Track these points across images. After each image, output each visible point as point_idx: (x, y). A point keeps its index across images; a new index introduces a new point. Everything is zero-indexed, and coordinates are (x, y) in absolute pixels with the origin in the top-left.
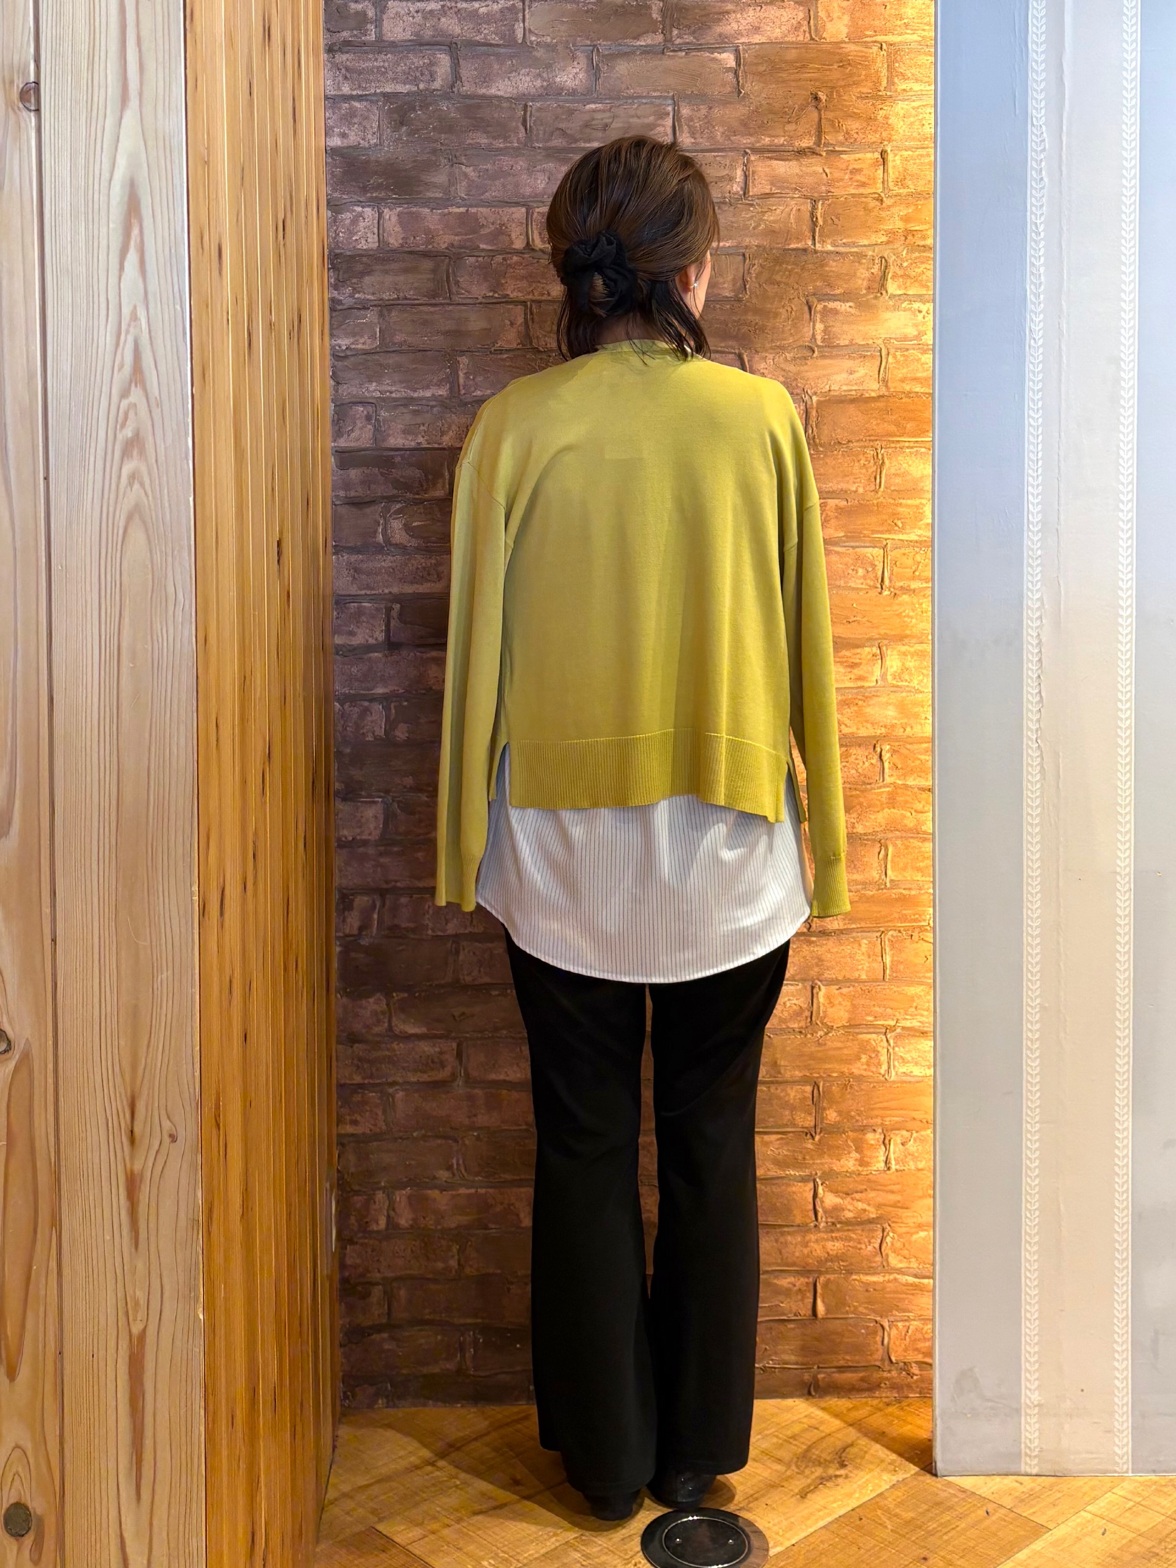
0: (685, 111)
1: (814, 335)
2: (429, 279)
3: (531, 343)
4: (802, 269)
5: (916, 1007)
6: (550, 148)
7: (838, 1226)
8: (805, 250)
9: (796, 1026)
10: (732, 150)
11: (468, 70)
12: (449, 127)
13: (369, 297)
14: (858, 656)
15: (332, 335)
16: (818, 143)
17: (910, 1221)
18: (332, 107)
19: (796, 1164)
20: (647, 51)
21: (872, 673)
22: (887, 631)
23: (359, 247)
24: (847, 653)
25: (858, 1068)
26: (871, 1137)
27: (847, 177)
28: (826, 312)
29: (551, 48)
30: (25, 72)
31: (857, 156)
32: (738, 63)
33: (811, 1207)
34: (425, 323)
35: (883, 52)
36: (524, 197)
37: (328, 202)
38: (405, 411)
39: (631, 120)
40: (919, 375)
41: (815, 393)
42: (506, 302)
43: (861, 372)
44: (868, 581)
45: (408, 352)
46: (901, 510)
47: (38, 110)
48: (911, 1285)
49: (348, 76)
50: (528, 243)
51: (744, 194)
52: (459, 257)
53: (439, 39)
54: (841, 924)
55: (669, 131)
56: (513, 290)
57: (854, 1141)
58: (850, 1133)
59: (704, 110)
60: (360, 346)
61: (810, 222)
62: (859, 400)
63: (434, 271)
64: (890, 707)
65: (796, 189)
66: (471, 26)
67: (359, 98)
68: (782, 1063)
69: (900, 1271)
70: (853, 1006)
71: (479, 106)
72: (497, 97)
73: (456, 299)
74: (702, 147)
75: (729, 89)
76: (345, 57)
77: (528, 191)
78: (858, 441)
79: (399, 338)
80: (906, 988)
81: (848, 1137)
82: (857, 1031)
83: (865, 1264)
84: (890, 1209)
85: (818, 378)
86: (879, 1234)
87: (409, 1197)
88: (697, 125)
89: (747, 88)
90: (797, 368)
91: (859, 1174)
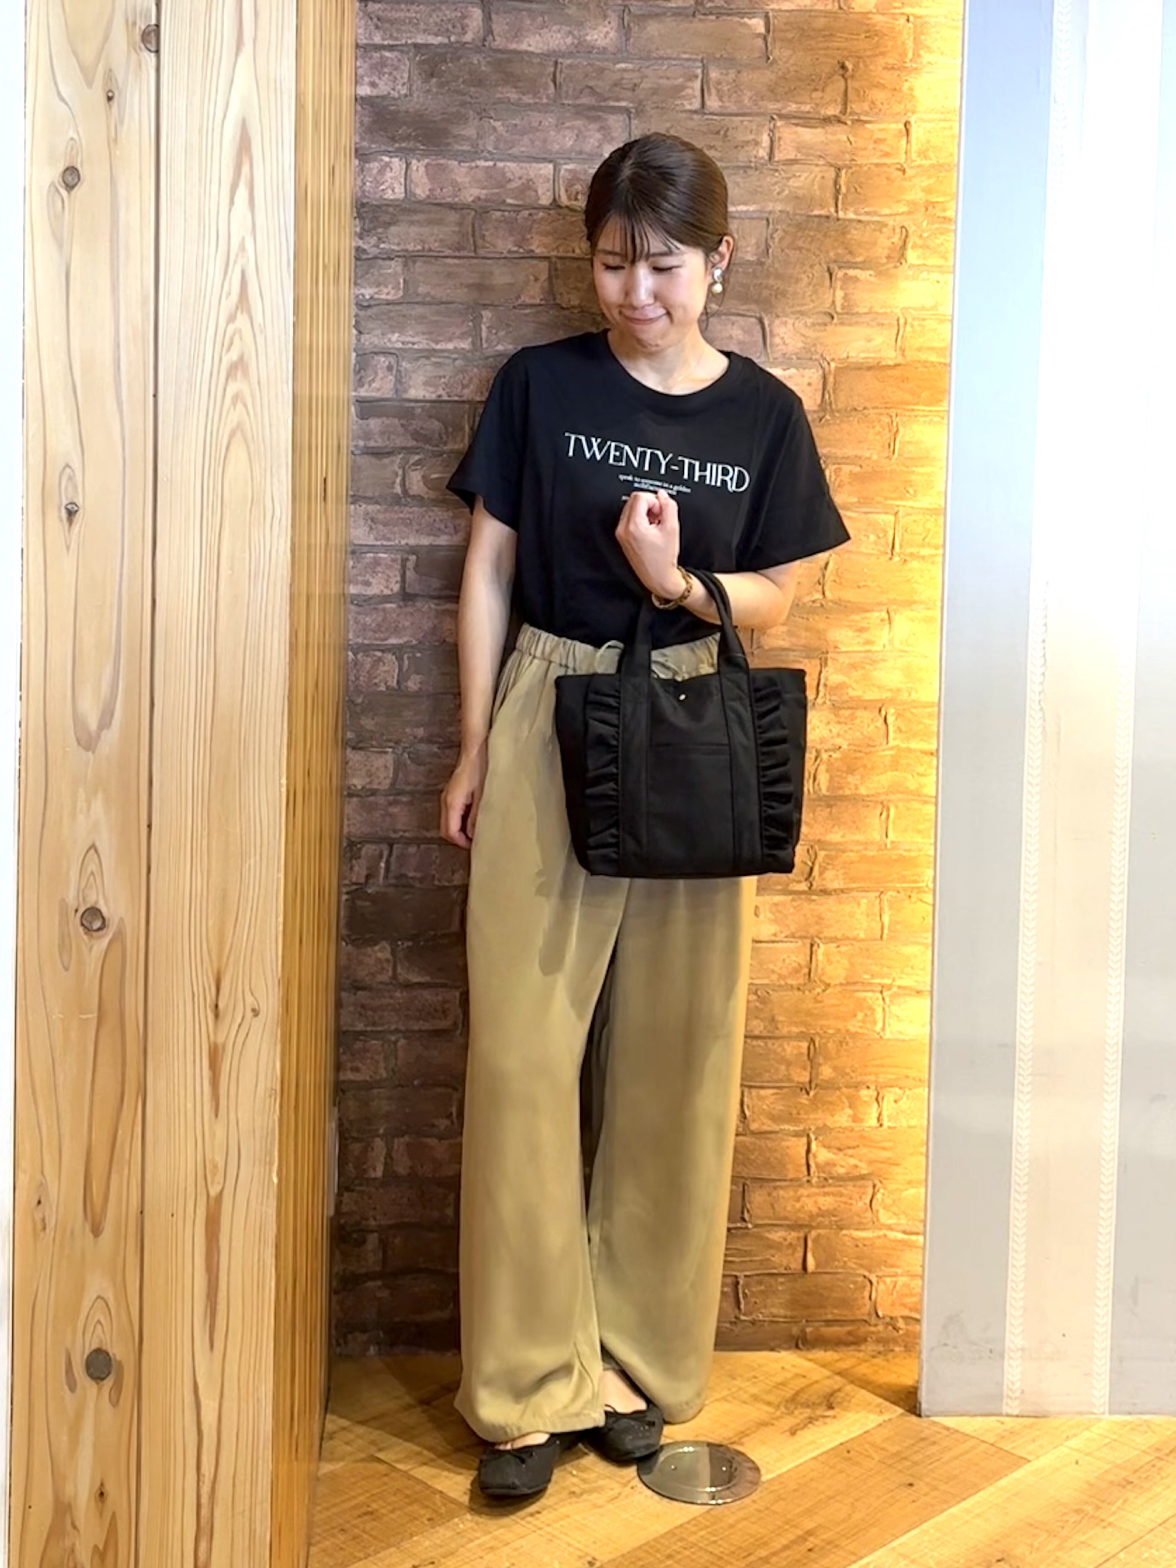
0: (714, 75)
1: (834, 302)
2: (454, 232)
3: (554, 299)
4: (825, 235)
5: (912, 968)
6: (579, 108)
7: (830, 1181)
8: (828, 217)
9: (793, 982)
10: (758, 114)
11: (499, 25)
12: (479, 81)
13: (393, 247)
14: (867, 620)
15: (357, 284)
16: (844, 112)
17: (902, 1178)
18: (363, 57)
19: (790, 1118)
20: (678, 13)
21: (880, 638)
22: (896, 597)
23: (386, 197)
24: (856, 618)
25: (853, 1026)
26: (864, 1093)
27: (871, 146)
28: (847, 279)
29: (583, 9)
30: (147, 16)
31: (882, 126)
32: (768, 31)
33: (804, 1161)
34: (450, 275)
35: (910, 25)
36: (551, 154)
37: (356, 151)
38: (427, 363)
39: (661, 81)
40: (936, 345)
41: (834, 360)
42: (532, 258)
43: (879, 339)
44: (878, 544)
45: (429, 304)
46: (913, 477)
47: (157, 52)
48: (901, 1241)
49: (380, 25)
50: (554, 199)
51: (770, 159)
52: (485, 211)
54: (841, 883)
55: (698, 93)
56: (538, 246)
57: (848, 1098)
58: (844, 1090)
59: (732, 74)
60: (383, 297)
61: (833, 190)
62: (876, 367)
63: (460, 224)
64: (897, 672)
65: (821, 157)
67: (391, 48)
68: (781, 1018)
69: (890, 1228)
70: (852, 964)
71: (510, 61)
72: (526, 52)
73: (481, 252)
74: (729, 111)
75: (757, 55)
76: (377, 6)
77: (558, 149)
78: (874, 408)
79: (422, 289)
80: (903, 948)
81: (843, 1094)
82: (853, 988)
83: (856, 1219)
84: (882, 1165)
85: (837, 345)
86: (870, 1191)
87: (408, 1145)
88: (726, 88)
89: (776, 53)
90: (817, 334)
91: (852, 1130)
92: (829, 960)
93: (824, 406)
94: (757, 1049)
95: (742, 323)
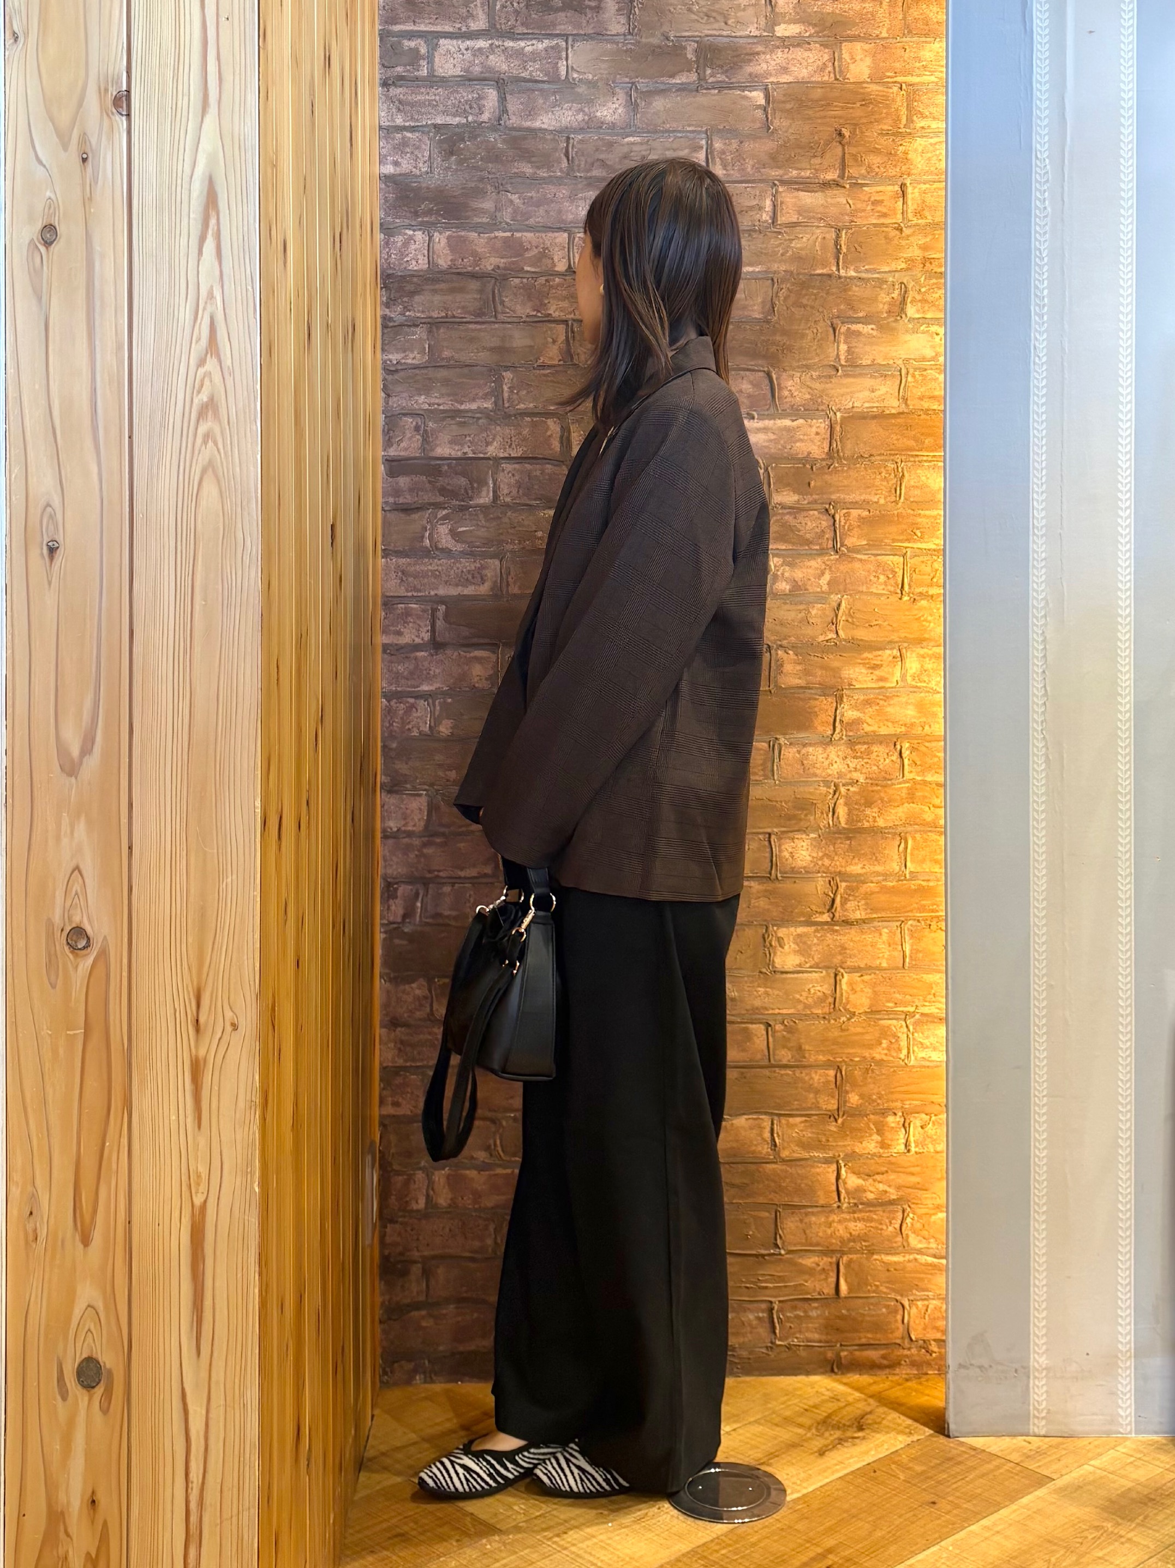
0: (718, 145)
1: (838, 355)
2: (475, 299)
3: (572, 359)
4: (827, 293)
5: (932, 994)
6: (591, 177)
7: (860, 1207)
8: (830, 276)
9: (820, 1011)
10: (761, 181)
11: (514, 104)
12: (494, 157)
13: (418, 315)
14: (879, 658)
15: (383, 350)
16: (842, 176)
17: (929, 1202)
18: (386, 138)
19: (820, 1146)
20: (683, 88)
21: (893, 674)
22: (908, 635)
23: (410, 268)
24: (870, 656)
25: (879, 1053)
26: (890, 1119)
27: (869, 208)
28: (850, 333)
29: (592, 84)
30: (118, 81)
31: (879, 188)
32: (768, 101)
33: (834, 1188)
34: (472, 340)
35: (903, 92)
36: (563, 221)
37: (381, 224)
38: (453, 422)
40: (936, 393)
41: (839, 410)
42: (549, 321)
43: (883, 390)
44: (889, 587)
45: (455, 367)
46: (919, 520)
47: (128, 115)
48: (930, 1265)
49: (401, 107)
50: (570, 265)
51: (773, 223)
52: (505, 278)
53: (487, 75)
54: (863, 913)
56: (554, 309)
57: (875, 1124)
58: (872, 1116)
59: (735, 144)
60: (410, 361)
61: (835, 250)
62: (880, 416)
63: (481, 291)
64: (911, 707)
65: (821, 219)
66: (517, 63)
67: (412, 129)
68: (807, 1047)
69: (920, 1252)
70: (875, 993)
71: (525, 138)
72: (540, 129)
73: (501, 317)
74: (734, 178)
75: (758, 125)
76: (399, 90)
77: (570, 217)
78: (880, 455)
79: (446, 354)
80: (925, 976)
81: (870, 1121)
82: (878, 1017)
83: (886, 1244)
84: (910, 1190)
85: (842, 395)
86: (900, 1215)
87: (448, 1177)
88: (729, 158)
89: (777, 123)
90: (823, 386)
91: (880, 1156)
92: (853, 989)
93: (831, 454)
94: (786, 1078)
95: (752, 378)
